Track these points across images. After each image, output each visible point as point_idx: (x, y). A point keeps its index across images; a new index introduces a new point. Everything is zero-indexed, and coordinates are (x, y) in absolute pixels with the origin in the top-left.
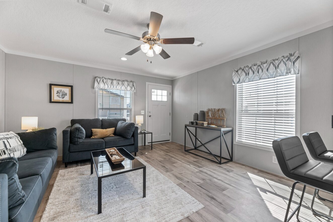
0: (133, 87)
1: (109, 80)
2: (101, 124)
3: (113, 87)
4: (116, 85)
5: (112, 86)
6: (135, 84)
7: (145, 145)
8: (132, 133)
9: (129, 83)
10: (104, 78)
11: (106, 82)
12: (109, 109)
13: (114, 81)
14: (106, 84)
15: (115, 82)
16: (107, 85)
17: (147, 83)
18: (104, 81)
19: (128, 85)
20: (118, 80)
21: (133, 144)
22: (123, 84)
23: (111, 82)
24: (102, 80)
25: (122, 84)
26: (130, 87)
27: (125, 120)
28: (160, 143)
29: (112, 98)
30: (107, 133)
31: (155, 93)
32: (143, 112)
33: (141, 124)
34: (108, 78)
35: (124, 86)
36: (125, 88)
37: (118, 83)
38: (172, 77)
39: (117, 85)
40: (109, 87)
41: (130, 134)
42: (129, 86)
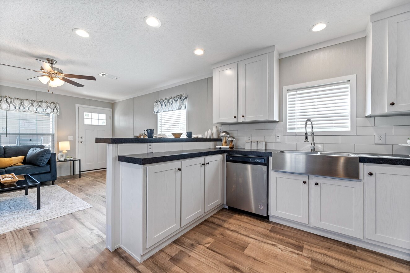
0: (55, 110)
1: (16, 101)
2: (3, 152)
3: (24, 108)
4: (27, 106)
5: (22, 108)
6: (58, 105)
7: (74, 174)
8: (47, 161)
9: (49, 104)
10: (7, 98)
11: (11, 102)
12: (19, 134)
13: (24, 101)
14: (11, 105)
15: (26, 103)
16: (14, 105)
17: (77, 105)
18: (9, 100)
19: (48, 107)
20: (32, 101)
21: (49, 172)
22: (40, 106)
23: (20, 102)
24: (5, 100)
25: (38, 105)
26: (51, 109)
27: (42, 147)
28: (96, 172)
29: (23, 121)
30: (11, 162)
31: (88, 116)
32: (71, 138)
33: (66, 151)
34: (15, 98)
35: (42, 108)
36: (43, 110)
37: (32, 104)
38: (113, 100)
39: (30, 107)
40: (17, 108)
41: (44, 161)
42: (50, 107)
